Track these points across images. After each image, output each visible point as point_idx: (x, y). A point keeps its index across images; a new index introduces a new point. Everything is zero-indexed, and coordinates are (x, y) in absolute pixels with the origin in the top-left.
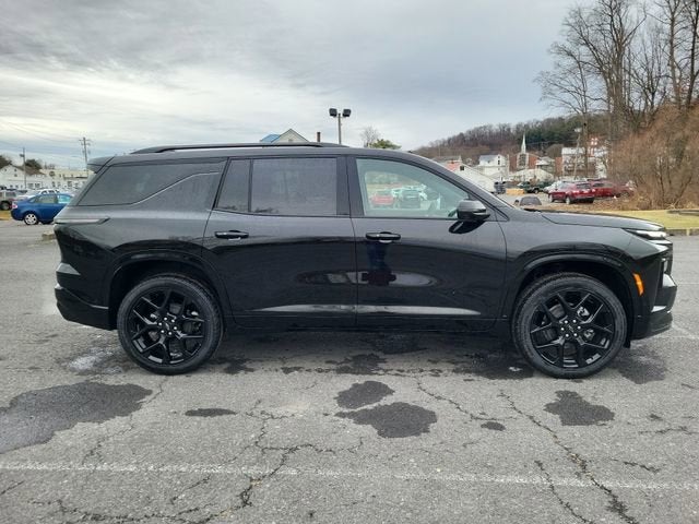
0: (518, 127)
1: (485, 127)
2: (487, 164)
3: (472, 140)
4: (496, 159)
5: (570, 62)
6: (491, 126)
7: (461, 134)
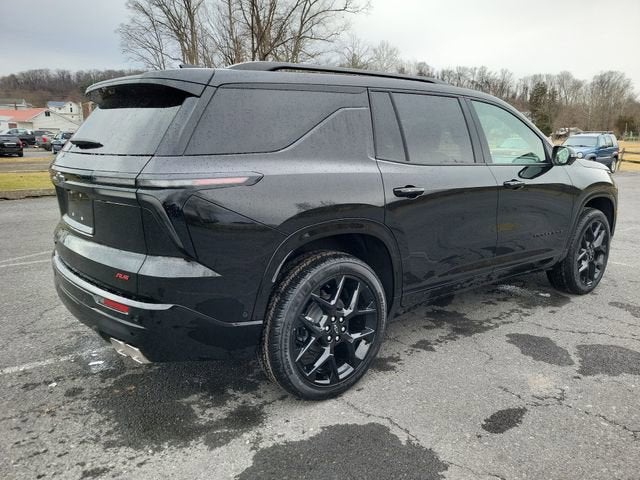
0: (79, 75)
1: (41, 71)
2: (57, 110)
3: (27, 83)
4: (68, 106)
5: (144, 19)
6: (47, 71)
7: (13, 76)
